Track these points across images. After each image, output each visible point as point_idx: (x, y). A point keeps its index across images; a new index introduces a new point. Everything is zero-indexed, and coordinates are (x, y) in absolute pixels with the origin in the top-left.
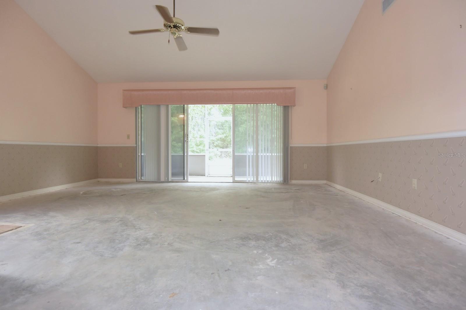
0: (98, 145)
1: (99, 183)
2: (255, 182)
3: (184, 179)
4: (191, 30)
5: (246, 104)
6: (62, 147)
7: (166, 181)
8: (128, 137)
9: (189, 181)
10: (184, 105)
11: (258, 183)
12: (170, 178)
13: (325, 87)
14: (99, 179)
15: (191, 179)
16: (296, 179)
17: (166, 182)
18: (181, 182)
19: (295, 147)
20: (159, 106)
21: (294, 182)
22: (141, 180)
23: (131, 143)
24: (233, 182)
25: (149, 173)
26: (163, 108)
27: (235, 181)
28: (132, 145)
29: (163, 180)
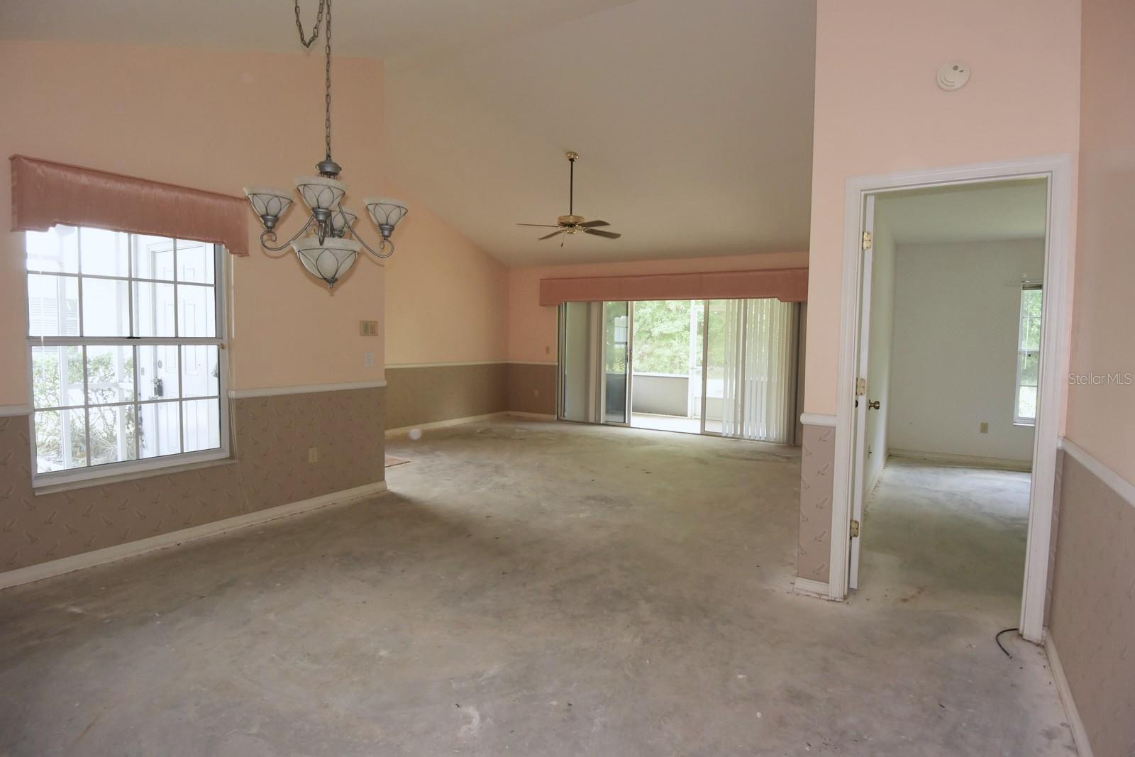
0: (510, 362)
2: (739, 436)
3: (626, 422)
6: (460, 368)
7: (597, 422)
8: (548, 349)
9: (631, 426)
10: (628, 303)
11: (743, 439)
12: (604, 419)
14: (510, 413)
17: (597, 424)
18: (620, 426)
20: (589, 304)
22: (563, 418)
23: (551, 360)
24: (701, 434)
25: (571, 408)
26: (595, 307)
27: (705, 433)
28: (553, 364)
29: (592, 420)
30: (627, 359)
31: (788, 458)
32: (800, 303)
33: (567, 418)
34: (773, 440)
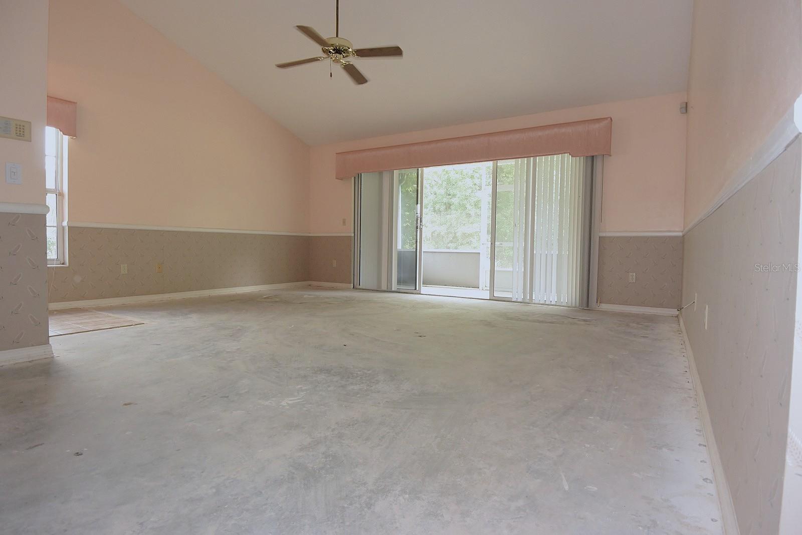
0: (311, 234)
1: (310, 288)
2: (528, 301)
3: (416, 289)
4: (361, 53)
5: (513, 158)
6: (254, 237)
7: (388, 290)
8: (344, 221)
9: (422, 293)
10: (418, 170)
11: (532, 304)
12: (394, 287)
13: (681, 108)
14: (311, 282)
15: (424, 289)
16: (609, 302)
17: (387, 292)
18: (410, 293)
19: (610, 237)
20: (381, 173)
21: (605, 307)
23: (347, 231)
24: (490, 300)
25: (366, 277)
26: (386, 176)
27: (494, 298)
28: (349, 235)
29: (384, 287)
30: (417, 228)
31: (585, 320)
32: (593, 157)
33: (361, 287)
34: (565, 305)
